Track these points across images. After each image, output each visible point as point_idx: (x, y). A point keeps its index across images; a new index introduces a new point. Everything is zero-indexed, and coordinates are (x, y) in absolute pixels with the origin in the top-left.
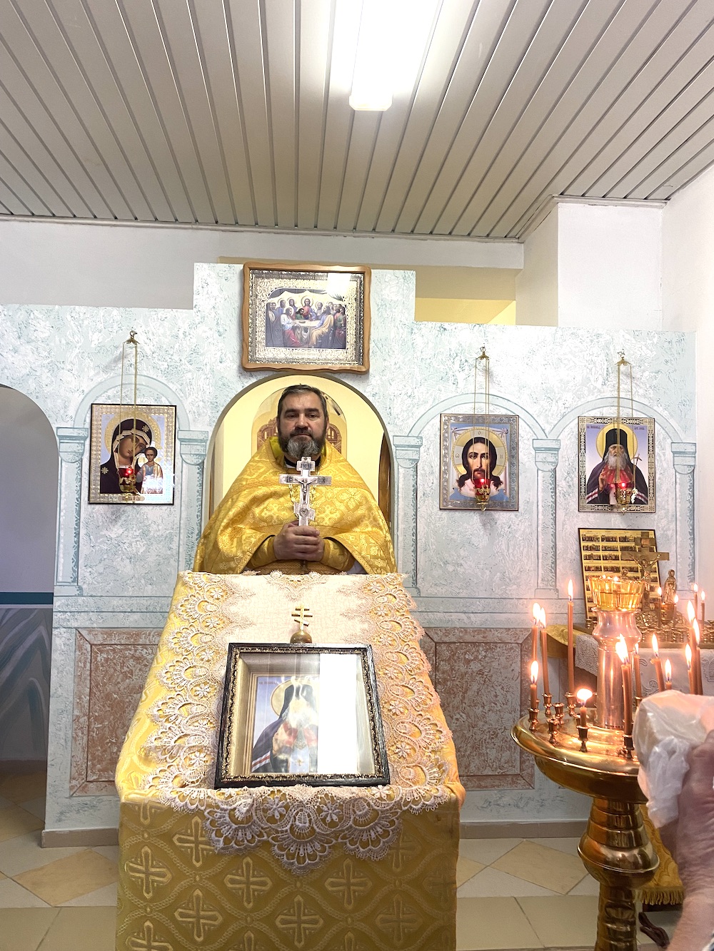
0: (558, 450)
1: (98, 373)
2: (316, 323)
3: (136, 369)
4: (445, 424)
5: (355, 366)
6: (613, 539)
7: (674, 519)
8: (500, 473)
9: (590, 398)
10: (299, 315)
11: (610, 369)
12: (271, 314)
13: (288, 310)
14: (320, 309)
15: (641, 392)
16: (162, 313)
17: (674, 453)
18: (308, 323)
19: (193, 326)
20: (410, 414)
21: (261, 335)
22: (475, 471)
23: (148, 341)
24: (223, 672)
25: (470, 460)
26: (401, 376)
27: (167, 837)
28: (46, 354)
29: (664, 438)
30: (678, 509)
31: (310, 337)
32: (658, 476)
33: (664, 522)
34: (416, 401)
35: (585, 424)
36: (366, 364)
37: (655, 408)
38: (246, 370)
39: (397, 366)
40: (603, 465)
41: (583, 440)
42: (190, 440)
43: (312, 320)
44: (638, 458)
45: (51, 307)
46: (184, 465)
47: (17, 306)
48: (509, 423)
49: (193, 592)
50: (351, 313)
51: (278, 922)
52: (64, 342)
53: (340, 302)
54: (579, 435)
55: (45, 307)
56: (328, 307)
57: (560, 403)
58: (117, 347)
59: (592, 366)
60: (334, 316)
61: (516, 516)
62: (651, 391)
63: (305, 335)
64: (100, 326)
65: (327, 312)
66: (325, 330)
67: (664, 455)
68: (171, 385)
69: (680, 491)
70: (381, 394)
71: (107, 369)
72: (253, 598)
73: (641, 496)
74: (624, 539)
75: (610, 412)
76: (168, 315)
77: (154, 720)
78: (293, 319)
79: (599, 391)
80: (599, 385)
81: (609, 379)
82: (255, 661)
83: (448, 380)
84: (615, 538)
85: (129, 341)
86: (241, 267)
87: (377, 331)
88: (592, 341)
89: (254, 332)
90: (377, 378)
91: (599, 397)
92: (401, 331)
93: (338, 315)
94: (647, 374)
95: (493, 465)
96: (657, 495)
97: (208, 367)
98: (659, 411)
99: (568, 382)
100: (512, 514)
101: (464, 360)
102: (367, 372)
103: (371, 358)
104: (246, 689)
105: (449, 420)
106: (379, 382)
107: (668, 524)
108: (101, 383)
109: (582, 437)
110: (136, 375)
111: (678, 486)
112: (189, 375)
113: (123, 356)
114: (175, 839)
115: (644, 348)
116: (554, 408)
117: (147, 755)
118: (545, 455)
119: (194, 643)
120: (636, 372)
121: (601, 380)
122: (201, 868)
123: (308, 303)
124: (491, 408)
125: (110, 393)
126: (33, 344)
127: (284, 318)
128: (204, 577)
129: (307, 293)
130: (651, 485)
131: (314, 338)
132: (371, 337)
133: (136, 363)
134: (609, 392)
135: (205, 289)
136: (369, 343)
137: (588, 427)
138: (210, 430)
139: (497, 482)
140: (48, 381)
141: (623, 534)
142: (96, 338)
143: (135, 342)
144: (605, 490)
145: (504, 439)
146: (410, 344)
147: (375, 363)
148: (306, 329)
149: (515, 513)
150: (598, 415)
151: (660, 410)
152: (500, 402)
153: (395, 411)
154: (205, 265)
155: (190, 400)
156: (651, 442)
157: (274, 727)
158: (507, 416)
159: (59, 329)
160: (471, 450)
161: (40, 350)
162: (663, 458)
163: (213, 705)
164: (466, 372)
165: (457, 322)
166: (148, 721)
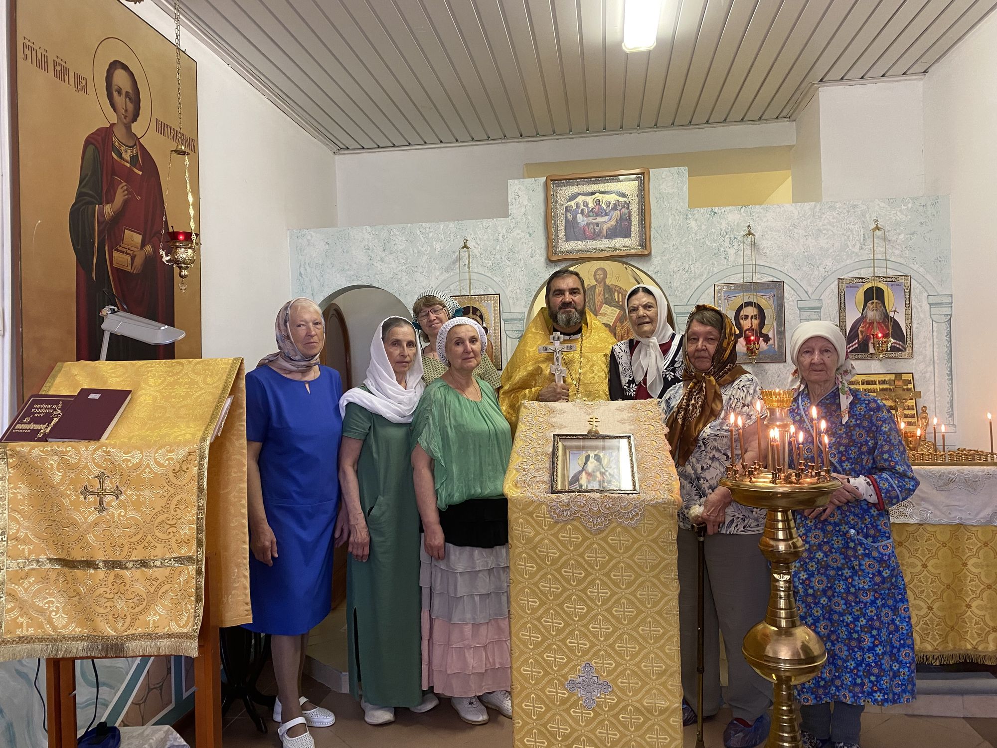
0: (820, 308)
1: (442, 273)
2: (606, 218)
3: (469, 268)
4: (719, 292)
5: (640, 250)
6: (874, 383)
7: (932, 362)
8: (769, 331)
9: (848, 262)
10: (591, 214)
11: (866, 235)
12: (569, 215)
13: (582, 210)
14: (608, 206)
15: (897, 252)
16: (485, 222)
17: (930, 304)
18: (599, 219)
19: (510, 230)
20: (688, 286)
21: (562, 233)
22: (746, 331)
23: (476, 246)
24: (551, 449)
25: (742, 322)
26: (679, 255)
27: (531, 514)
28: (403, 261)
29: (921, 292)
30: (936, 354)
31: (601, 230)
32: (915, 326)
33: (922, 366)
34: (692, 275)
35: (845, 285)
36: (648, 247)
37: (911, 266)
38: (550, 261)
39: (675, 247)
40: (863, 319)
41: (843, 299)
42: (512, 320)
43: (602, 216)
44: (895, 311)
45: (405, 225)
46: (508, 339)
47: (381, 226)
48: (776, 288)
49: (530, 411)
50: (634, 207)
51: (586, 556)
52: (416, 251)
53: (625, 199)
54: (840, 295)
55: (402, 226)
56: (615, 204)
57: (821, 269)
58: (454, 252)
59: (849, 233)
60: (620, 211)
61: (784, 366)
62: (907, 252)
63: (597, 229)
64: (441, 237)
65: (615, 208)
66: (613, 223)
67: (921, 307)
68: (495, 279)
69: (937, 338)
70: (662, 271)
71: (448, 269)
72: (565, 414)
73: (899, 344)
74: (884, 382)
75: (866, 272)
76: (491, 224)
77: (517, 470)
78: (587, 217)
79: (857, 254)
80: (856, 250)
81: (866, 244)
82: (568, 443)
83: (720, 254)
84: (875, 382)
85: (463, 248)
86: (545, 179)
87: (656, 220)
88: (848, 212)
89: (556, 231)
90: (659, 258)
91: (857, 260)
92: (677, 218)
93: (623, 210)
94: (902, 236)
95: (762, 324)
96: (914, 342)
97: (522, 262)
98: (916, 269)
99: (828, 249)
100: (781, 365)
101: (733, 237)
102: (649, 254)
103: (652, 243)
104: (564, 454)
105: (722, 288)
106: (660, 262)
107: (926, 367)
108: (444, 280)
109: (842, 296)
110: (469, 272)
111: (935, 333)
112: (508, 269)
113: (459, 259)
114: (534, 516)
115: (899, 213)
116: (816, 273)
117: (516, 485)
118: (808, 314)
119: (534, 436)
120: (892, 236)
121: (858, 246)
122: (547, 530)
123: (598, 202)
124: (759, 276)
125: (451, 287)
126: (394, 254)
127: (579, 216)
128: (536, 403)
129: (597, 194)
130: (909, 334)
131: (604, 231)
132: (652, 225)
133: (469, 263)
134: (866, 255)
135: (517, 201)
136: (650, 231)
137: (847, 287)
138: (526, 310)
139: (767, 339)
140: (406, 282)
141: (882, 378)
142: (438, 246)
143: (467, 248)
144: (866, 340)
145: (771, 302)
146: (685, 228)
147: (656, 247)
148: (597, 224)
149: (783, 364)
150: (857, 276)
151: (916, 267)
152: (766, 270)
153: (675, 284)
154: (516, 181)
155: (510, 289)
156: (907, 296)
157: (580, 472)
158: (773, 282)
159: (411, 242)
160: (742, 313)
161: (400, 259)
162: (919, 309)
163: (547, 464)
164: (735, 247)
165: (726, 206)
166: (514, 472)
